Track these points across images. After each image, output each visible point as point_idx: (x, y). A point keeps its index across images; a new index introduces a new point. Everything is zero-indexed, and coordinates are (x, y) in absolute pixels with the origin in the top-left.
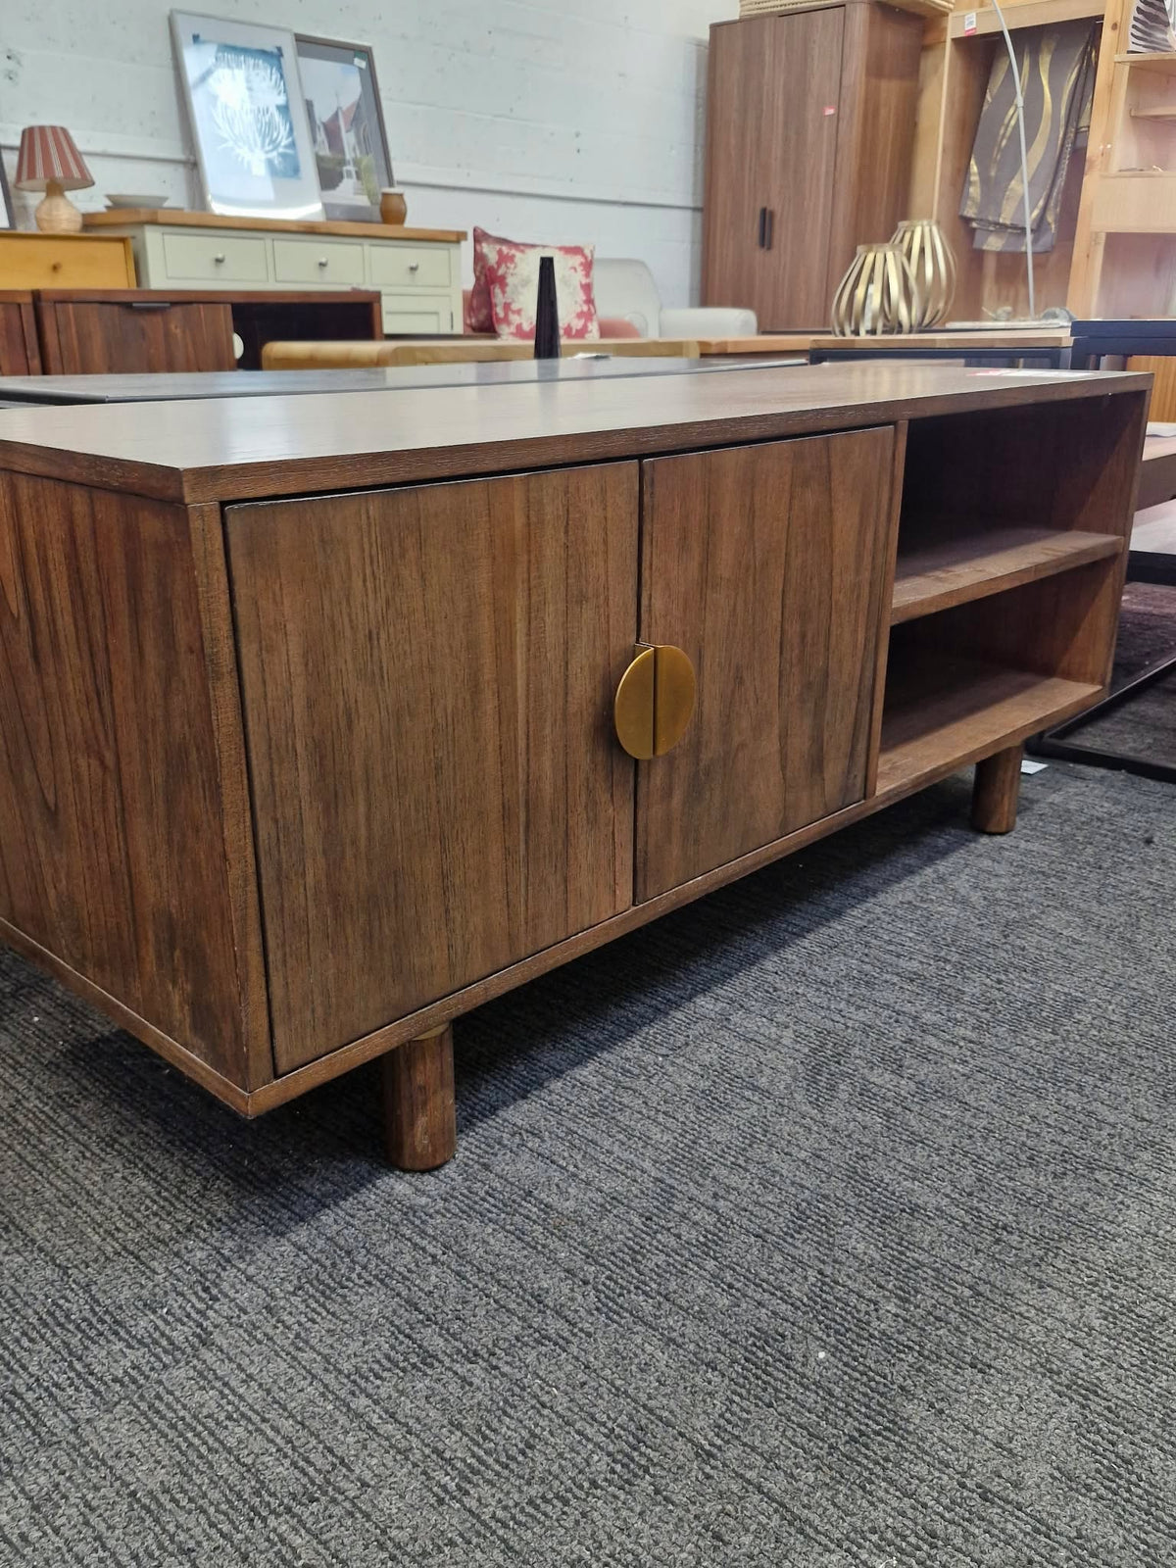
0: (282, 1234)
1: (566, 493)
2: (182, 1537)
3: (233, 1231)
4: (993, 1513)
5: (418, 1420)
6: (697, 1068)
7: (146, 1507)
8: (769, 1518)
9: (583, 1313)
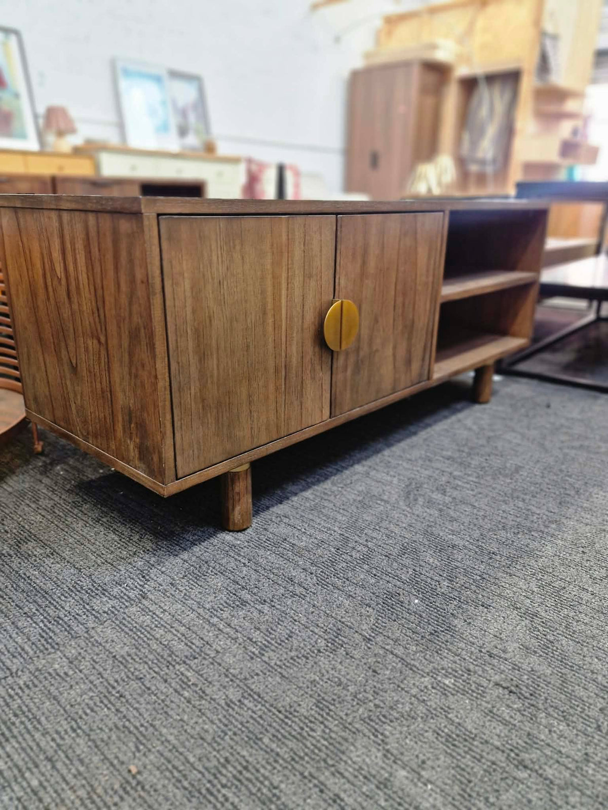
0: (177, 555)
1: (304, 227)
2: (137, 673)
3: (155, 554)
4: (495, 662)
5: (240, 627)
6: (356, 492)
7: (121, 662)
8: (397, 664)
9: (311, 585)
